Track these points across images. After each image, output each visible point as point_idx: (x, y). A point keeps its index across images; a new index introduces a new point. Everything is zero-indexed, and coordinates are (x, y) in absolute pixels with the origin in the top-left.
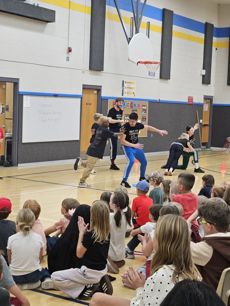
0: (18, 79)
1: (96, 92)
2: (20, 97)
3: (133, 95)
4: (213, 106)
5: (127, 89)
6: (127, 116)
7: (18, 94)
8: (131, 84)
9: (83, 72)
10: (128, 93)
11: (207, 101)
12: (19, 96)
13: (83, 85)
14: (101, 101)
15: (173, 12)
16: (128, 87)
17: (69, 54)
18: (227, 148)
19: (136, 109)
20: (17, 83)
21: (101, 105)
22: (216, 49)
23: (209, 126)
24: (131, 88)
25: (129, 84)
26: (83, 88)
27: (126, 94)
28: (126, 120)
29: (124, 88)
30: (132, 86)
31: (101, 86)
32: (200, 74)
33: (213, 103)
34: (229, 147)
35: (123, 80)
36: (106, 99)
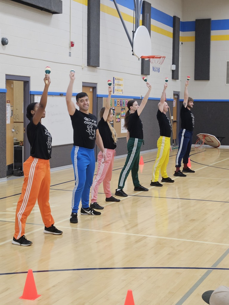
0: (29, 77)
1: (91, 90)
2: (32, 98)
3: (122, 92)
4: (180, 101)
5: (117, 86)
6: (117, 115)
7: (29, 94)
8: (120, 81)
9: (82, 68)
10: (117, 90)
11: (175, 97)
12: (30, 96)
13: (83, 82)
14: (97, 99)
15: (150, 4)
16: (118, 84)
17: (71, 49)
18: (200, 144)
19: (124, 107)
20: (28, 82)
21: (97, 103)
22: (182, 44)
23: (177, 122)
24: (120, 85)
25: (118, 80)
26: (83, 86)
27: (117, 91)
28: (117, 119)
29: (115, 85)
30: (121, 82)
31: (96, 84)
32: (170, 69)
33: (180, 99)
34: (201, 143)
35: (114, 77)
36: (101, 97)
